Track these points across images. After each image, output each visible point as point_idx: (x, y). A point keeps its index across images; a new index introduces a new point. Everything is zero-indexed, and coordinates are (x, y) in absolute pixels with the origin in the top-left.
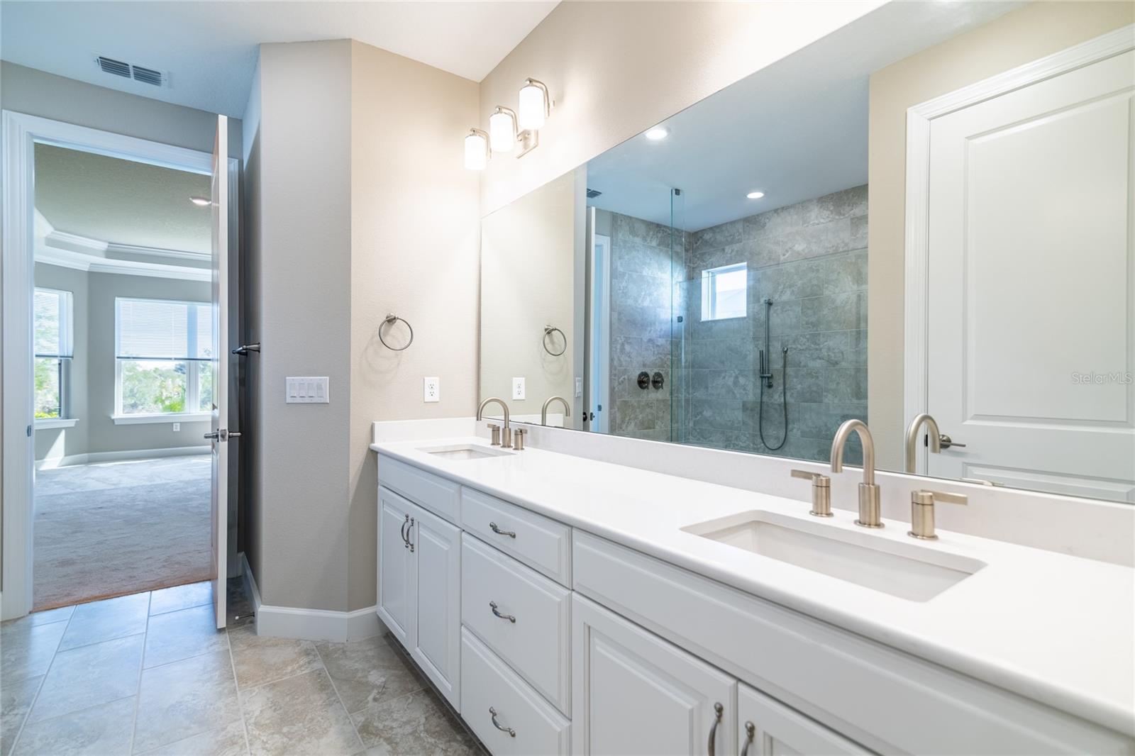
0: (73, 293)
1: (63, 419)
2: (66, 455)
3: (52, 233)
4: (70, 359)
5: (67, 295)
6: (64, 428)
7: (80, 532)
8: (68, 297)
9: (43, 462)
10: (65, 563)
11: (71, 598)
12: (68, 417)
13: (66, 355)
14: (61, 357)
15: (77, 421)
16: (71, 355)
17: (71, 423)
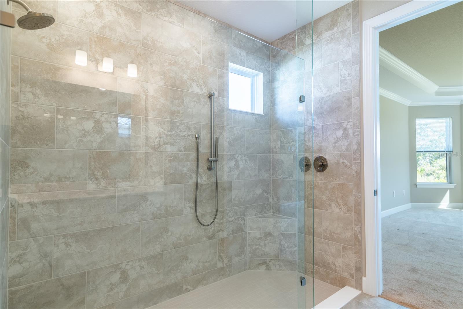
0: (452, 118)
1: (448, 183)
2: (450, 203)
3: (438, 89)
4: (452, 152)
5: (449, 119)
6: (449, 188)
7: (433, 252)
8: (449, 120)
9: (440, 204)
10: (414, 270)
11: (400, 298)
12: (451, 183)
13: (449, 151)
14: (446, 151)
15: (455, 185)
16: (452, 151)
17: (452, 186)
